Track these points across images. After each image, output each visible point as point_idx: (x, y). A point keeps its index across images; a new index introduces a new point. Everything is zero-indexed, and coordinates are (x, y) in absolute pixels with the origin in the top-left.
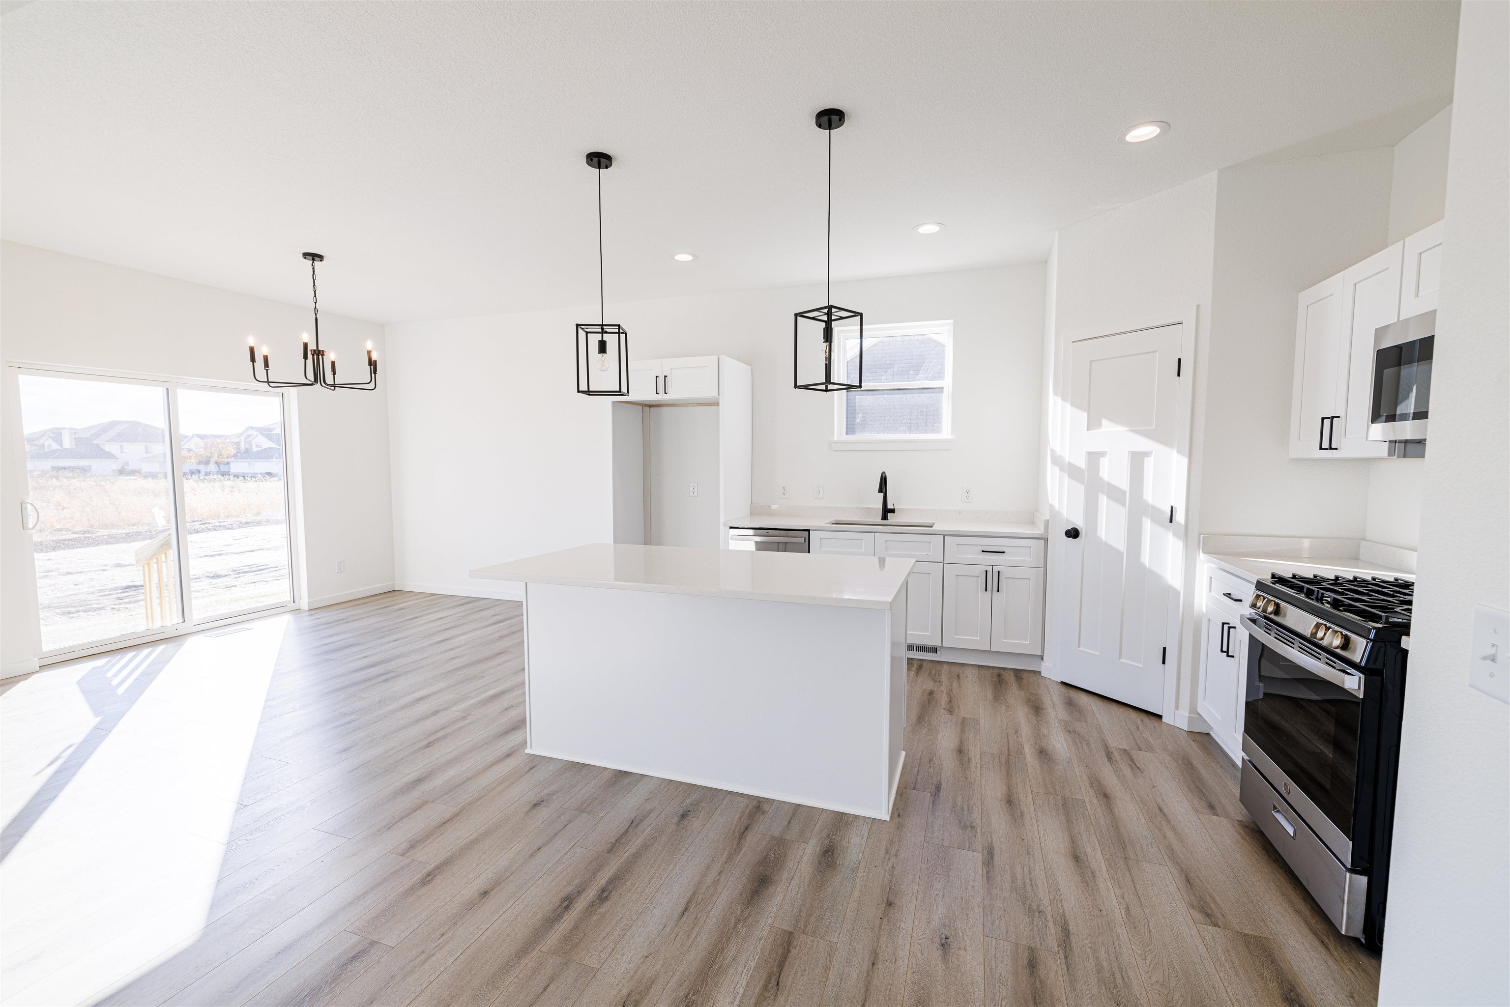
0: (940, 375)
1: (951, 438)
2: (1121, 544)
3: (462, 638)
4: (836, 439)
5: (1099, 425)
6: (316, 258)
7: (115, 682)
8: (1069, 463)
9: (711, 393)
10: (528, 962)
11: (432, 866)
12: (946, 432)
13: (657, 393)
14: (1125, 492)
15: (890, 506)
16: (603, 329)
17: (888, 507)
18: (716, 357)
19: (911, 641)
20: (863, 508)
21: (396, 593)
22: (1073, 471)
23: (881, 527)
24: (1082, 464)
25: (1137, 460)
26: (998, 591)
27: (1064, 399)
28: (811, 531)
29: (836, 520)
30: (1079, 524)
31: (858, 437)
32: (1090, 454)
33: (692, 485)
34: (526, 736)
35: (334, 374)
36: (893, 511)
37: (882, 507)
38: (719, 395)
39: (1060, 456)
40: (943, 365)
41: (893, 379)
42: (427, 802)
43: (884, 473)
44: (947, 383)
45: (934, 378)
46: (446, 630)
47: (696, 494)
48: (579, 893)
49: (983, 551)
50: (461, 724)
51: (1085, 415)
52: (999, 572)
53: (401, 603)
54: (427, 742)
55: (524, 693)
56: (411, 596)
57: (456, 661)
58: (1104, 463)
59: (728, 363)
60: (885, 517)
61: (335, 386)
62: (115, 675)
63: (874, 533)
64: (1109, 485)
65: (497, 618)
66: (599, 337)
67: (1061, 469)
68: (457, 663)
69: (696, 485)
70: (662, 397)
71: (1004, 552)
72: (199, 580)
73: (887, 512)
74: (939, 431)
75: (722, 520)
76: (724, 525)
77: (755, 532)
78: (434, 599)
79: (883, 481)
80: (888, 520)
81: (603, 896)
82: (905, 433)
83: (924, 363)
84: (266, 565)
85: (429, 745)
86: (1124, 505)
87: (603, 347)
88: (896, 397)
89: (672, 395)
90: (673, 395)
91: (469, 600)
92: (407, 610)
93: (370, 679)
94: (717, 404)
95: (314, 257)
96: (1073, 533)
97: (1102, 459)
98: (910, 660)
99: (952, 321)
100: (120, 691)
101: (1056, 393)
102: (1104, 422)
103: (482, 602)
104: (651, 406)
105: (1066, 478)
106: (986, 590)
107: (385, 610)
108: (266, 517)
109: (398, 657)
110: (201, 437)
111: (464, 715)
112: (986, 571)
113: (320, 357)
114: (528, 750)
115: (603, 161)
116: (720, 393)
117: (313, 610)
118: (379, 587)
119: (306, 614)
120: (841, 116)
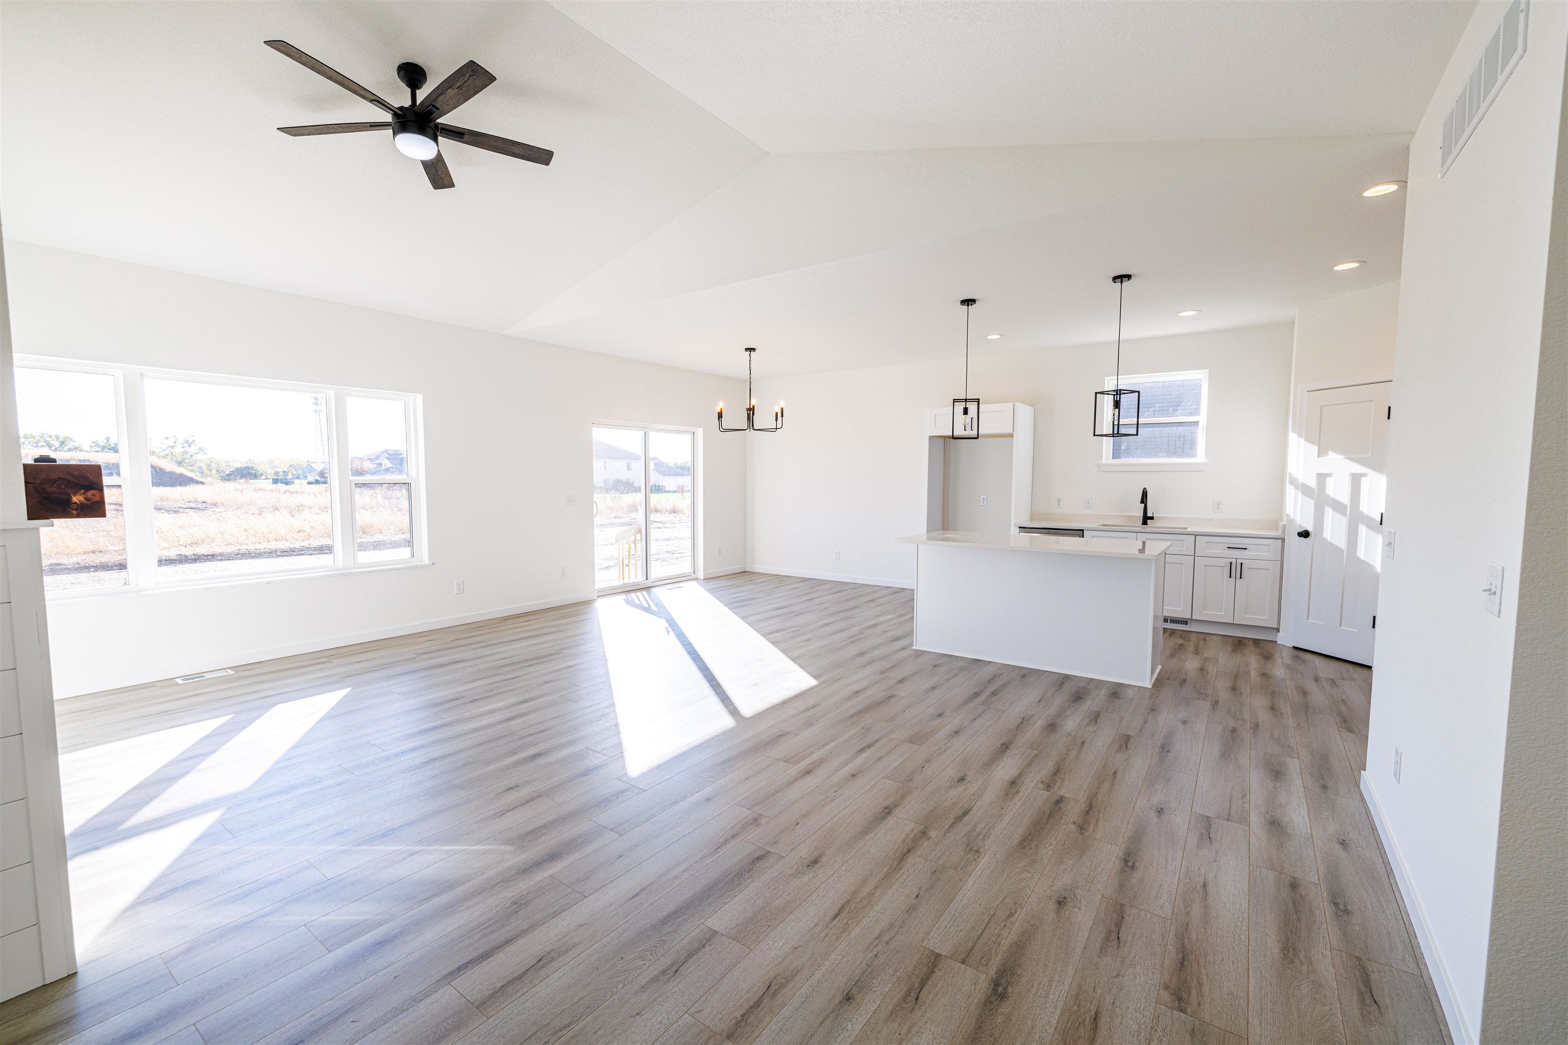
0: (1196, 412)
1: (1205, 462)
2: (1341, 543)
3: (821, 598)
4: (1103, 462)
5: (1327, 454)
6: (752, 351)
8: (1303, 484)
9: (1009, 431)
11: (900, 679)
12: (1200, 456)
14: (1346, 506)
15: (1149, 515)
16: (966, 400)
17: (1148, 515)
18: (1012, 404)
19: (1166, 614)
20: (1126, 516)
21: (747, 573)
22: (1305, 490)
23: (1141, 529)
24: (1313, 484)
25: (1356, 479)
26: (1241, 578)
27: (1299, 436)
28: (1084, 531)
29: (1104, 523)
30: (1310, 528)
31: (1123, 461)
32: (1319, 475)
33: (982, 497)
36: (1152, 518)
37: (1142, 515)
38: (1013, 431)
39: (1296, 478)
40: (1199, 405)
41: (1154, 415)
43: (1145, 488)
44: (1202, 418)
45: (1191, 414)
46: (805, 594)
47: (985, 504)
48: (981, 692)
49: (1228, 548)
51: (1317, 447)
52: (1241, 564)
58: (1330, 482)
59: (1020, 407)
60: (1145, 523)
61: (756, 430)
63: (1137, 533)
64: (1335, 501)
67: (1296, 488)
69: (985, 497)
71: (1246, 549)
73: (1146, 519)
74: (1194, 456)
75: (1013, 522)
76: (1014, 526)
79: (1145, 494)
80: (1147, 525)
81: (994, 694)
82: (1164, 457)
83: (1182, 402)
86: (1345, 514)
87: (966, 411)
88: (1157, 430)
92: (767, 582)
95: (750, 350)
96: (1305, 534)
97: (1328, 479)
98: (1165, 630)
99: (1208, 370)
101: (1292, 431)
102: (1330, 452)
103: (814, 581)
104: (955, 438)
105: (1300, 495)
106: (1230, 577)
112: (1231, 563)
114: (914, 648)
115: (970, 303)
116: (1015, 430)
117: (707, 579)
118: (737, 568)
119: (703, 581)
120: (1129, 277)
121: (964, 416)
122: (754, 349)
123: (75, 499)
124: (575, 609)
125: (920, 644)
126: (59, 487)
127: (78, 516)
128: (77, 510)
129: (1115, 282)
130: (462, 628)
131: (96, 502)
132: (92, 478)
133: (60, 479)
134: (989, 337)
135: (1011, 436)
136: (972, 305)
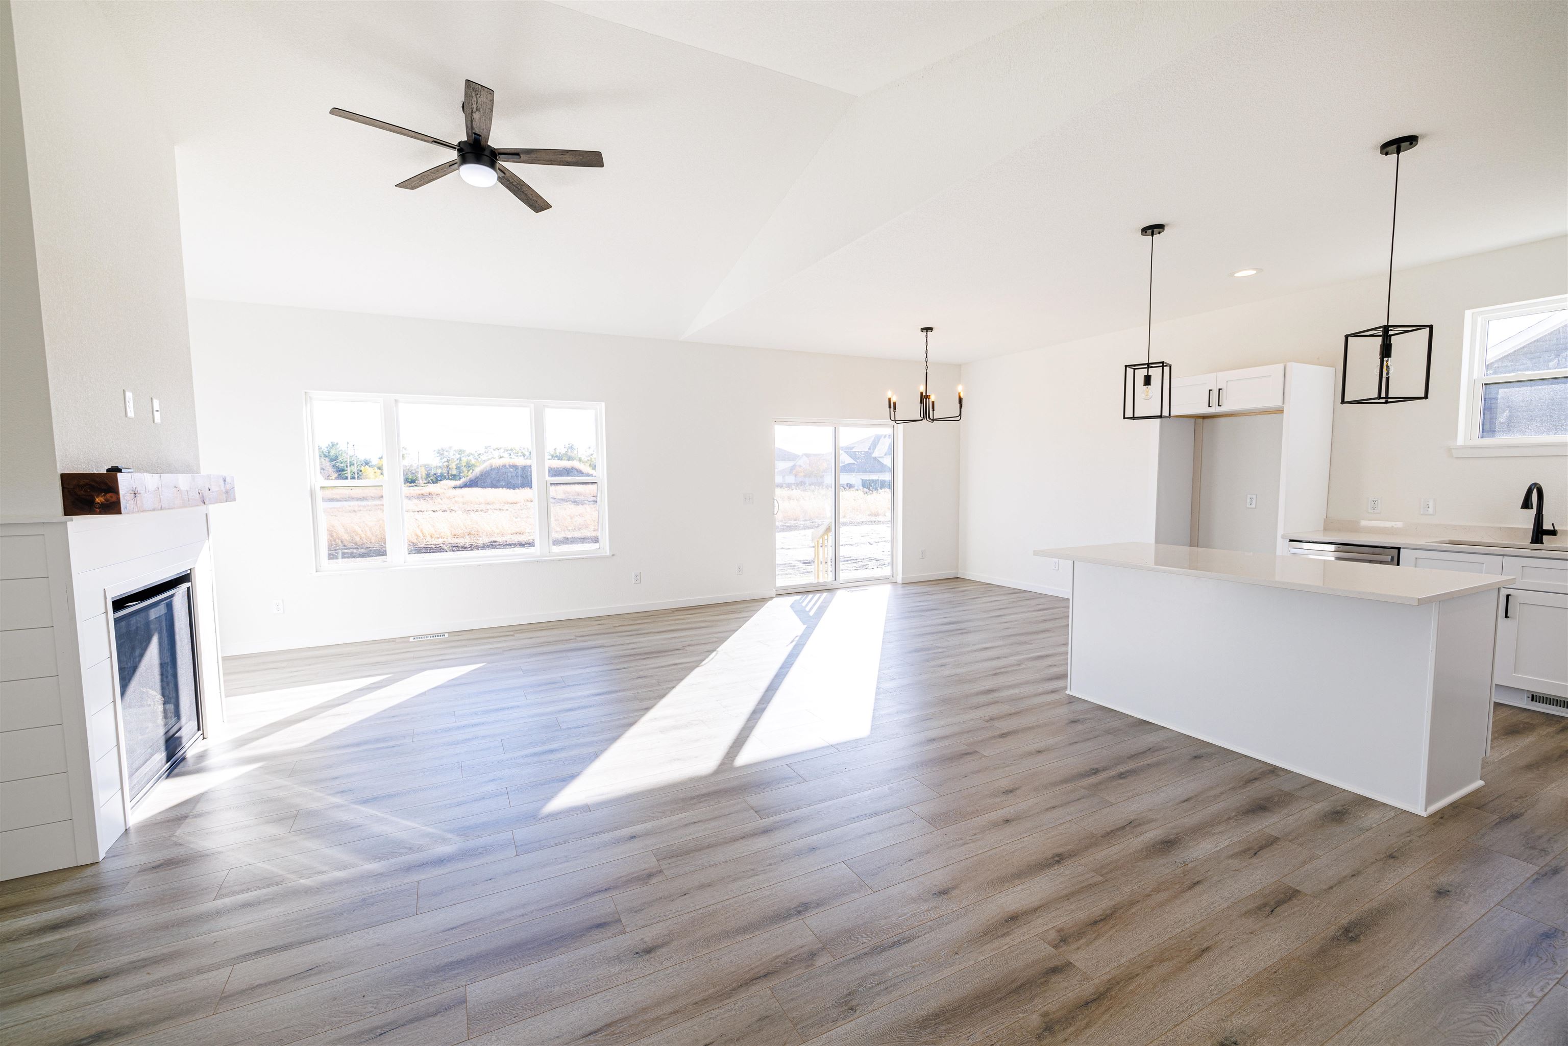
3: (1012, 616)
4: (1460, 441)
6: (929, 331)
7: (807, 609)
9: (1276, 403)
10: (1070, 786)
11: (1006, 731)
13: (1209, 406)
15: (1547, 526)
16: (1149, 366)
17: (1544, 528)
18: (1281, 366)
21: (959, 580)
23: (1529, 550)
28: (1401, 549)
29: (1450, 540)
31: (1501, 439)
33: (1249, 496)
34: (1067, 684)
35: (933, 410)
36: (1553, 533)
37: (1532, 527)
38: (1283, 404)
42: (998, 702)
43: (1535, 482)
46: (1000, 609)
47: (1253, 506)
48: (1104, 770)
50: (1015, 668)
53: (964, 587)
54: (994, 672)
55: (1067, 659)
56: (970, 583)
57: (1010, 630)
59: (1297, 368)
60: (1537, 540)
61: (933, 420)
62: (807, 605)
63: (1503, 555)
65: (1041, 607)
66: (1144, 372)
68: (1010, 632)
69: (1254, 497)
70: (1215, 409)
72: (809, 564)
73: (1539, 533)
75: (1280, 532)
76: (1282, 538)
77: (1335, 547)
78: (988, 588)
80: (1543, 543)
81: (1121, 776)
84: (850, 557)
85: (995, 674)
87: (1148, 380)
89: (1225, 408)
90: (1228, 406)
91: (1016, 591)
92: (968, 592)
93: (951, 631)
94: (1281, 412)
95: (927, 329)
100: (811, 614)
103: (1027, 594)
104: (1204, 417)
107: (953, 590)
108: (850, 520)
109: (967, 621)
110: (808, 456)
111: (1019, 663)
113: (928, 400)
114: (1068, 692)
115: (1156, 230)
116: (1285, 401)
117: (905, 584)
118: (947, 573)
119: (901, 586)
120: (1412, 140)
121: (1145, 387)
122: (931, 329)
123: (97, 500)
124: (745, 605)
125: (1077, 688)
126: (86, 491)
127: (100, 513)
128: (99, 508)
129: (1387, 154)
130: (636, 615)
131: (113, 502)
132: (110, 484)
133: (87, 484)
134: (1236, 275)
135: (1280, 411)
136: (1159, 233)
